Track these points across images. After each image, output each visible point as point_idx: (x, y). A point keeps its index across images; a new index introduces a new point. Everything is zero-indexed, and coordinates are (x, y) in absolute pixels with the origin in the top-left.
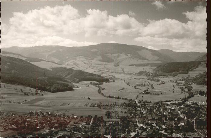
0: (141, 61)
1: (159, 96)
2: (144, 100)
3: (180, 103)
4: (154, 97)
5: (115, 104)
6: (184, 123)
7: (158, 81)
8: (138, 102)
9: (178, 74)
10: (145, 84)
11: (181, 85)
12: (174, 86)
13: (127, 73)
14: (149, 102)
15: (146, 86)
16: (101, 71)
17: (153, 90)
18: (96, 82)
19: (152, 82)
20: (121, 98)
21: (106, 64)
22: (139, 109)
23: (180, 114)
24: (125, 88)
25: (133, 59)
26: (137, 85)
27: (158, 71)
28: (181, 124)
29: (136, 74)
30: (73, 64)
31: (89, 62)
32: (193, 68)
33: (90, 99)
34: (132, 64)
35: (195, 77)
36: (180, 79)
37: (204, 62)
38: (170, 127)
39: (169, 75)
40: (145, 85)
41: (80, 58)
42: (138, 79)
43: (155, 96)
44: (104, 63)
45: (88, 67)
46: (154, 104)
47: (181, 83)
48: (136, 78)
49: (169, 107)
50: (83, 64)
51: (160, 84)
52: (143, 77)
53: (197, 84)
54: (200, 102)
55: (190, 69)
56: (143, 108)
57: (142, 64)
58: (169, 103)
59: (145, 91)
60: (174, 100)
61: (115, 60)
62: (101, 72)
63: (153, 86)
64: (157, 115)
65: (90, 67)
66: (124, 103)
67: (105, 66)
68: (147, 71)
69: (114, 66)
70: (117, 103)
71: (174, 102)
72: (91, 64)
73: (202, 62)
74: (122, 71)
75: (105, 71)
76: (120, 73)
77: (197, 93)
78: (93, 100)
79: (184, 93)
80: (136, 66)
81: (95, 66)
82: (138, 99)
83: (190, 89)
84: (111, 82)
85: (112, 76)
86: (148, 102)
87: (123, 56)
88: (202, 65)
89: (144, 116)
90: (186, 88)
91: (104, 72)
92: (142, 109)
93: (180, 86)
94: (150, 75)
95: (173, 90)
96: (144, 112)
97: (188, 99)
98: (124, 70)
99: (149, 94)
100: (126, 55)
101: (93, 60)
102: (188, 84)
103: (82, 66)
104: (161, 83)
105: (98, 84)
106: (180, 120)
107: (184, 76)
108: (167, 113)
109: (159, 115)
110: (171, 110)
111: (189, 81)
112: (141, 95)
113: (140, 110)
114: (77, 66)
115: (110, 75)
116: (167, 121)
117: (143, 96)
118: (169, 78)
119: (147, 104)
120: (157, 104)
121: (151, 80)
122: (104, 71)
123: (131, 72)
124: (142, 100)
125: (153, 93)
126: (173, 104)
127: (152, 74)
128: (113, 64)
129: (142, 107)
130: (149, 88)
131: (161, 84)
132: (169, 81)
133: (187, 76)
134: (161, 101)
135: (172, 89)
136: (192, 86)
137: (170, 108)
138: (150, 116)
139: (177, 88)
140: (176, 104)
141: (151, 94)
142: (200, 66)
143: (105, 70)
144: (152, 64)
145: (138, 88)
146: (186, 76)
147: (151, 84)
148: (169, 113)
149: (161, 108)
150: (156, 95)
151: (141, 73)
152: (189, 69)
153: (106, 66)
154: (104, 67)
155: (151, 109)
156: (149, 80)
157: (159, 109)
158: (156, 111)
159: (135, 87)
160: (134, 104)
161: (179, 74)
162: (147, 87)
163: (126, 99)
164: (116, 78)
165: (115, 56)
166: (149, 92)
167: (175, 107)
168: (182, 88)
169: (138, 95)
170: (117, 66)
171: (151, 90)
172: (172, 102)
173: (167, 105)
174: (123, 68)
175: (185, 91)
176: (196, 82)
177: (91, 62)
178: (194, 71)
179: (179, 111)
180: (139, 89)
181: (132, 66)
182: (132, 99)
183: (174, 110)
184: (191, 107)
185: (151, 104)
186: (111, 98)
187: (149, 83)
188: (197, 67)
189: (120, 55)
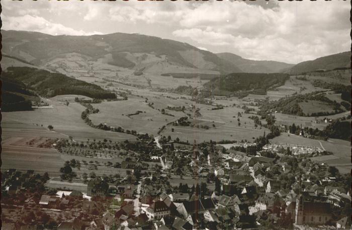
0: (184, 68)
1: (207, 131)
2: (174, 138)
3: (252, 147)
4: (196, 132)
5: (103, 144)
6: (267, 204)
7: (211, 103)
8: (160, 142)
9: (248, 95)
10: (184, 107)
11: (253, 113)
12: (239, 114)
13: (156, 87)
14: (186, 141)
15: (185, 111)
16: (107, 80)
17: (199, 119)
18: (87, 98)
19: (198, 106)
20: (125, 131)
21: (119, 71)
22: (155, 158)
23: (253, 174)
24: (142, 112)
25: (171, 64)
26: (169, 108)
27: (213, 87)
28: (257, 205)
29: (171, 91)
30: (57, 66)
31: (89, 64)
32: (275, 85)
33: (54, 129)
34: (167, 73)
35: (279, 100)
36: (251, 102)
37: (295, 76)
38: (226, 217)
39: (232, 94)
40: (183, 109)
41: (73, 56)
42: (174, 99)
43: (200, 130)
44: (117, 68)
45: (84, 73)
46: (194, 148)
47: (254, 110)
48: (170, 97)
49: (227, 155)
50: (77, 67)
51: (213, 109)
52: (185, 96)
53: (283, 113)
54: (294, 148)
55: (270, 86)
56: (166, 155)
57: (185, 74)
58: (227, 147)
59: (181, 119)
60: (240, 141)
61: (136, 64)
62: (108, 83)
63: (199, 111)
64: (195, 175)
65: (88, 73)
66: (127, 142)
67: (117, 74)
68: (193, 87)
69: (134, 75)
70: (108, 142)
71: (238, 146)
72: (92, 68)
73: (292, 75)
74: (148, 85)
75: (115, 82)
76: (143, 87)
77: (286, 129)
78: (59, 132)
79: (261, 128)
80: (174, 77)
81: (99, 72)
82: (161, 133)
83: (271, 121)
84: (121, 100)
85: (127, 91)
86: (181, 143)
87: (152, 58)
88: (291, 81)
89: (162, 178)
90: (263, 118)
91: (113, 83)
92: (163, 159)
93: (251, 115)
94: (198, 93)
95: (239, 120)
96: (165, 167)
97: (270, 140)
98: (152, 83)
99: (188, 125)
100: (158, 56)
101: (96, 61)
102: (267, 112)
103: (75, 71)
104: (216, 107)
105: (90, 101)
106: (255, 194)
107: (259, 99)
108: (222, 172)
109: (201, 176)
110: (231, 163)
111: (268, 107)
112: (171, 127)
113: (158, 161)
114: (65, 70)
115: (122, 89)
116: (221, 197)
117: (173, 130)
118: (231, 100)
119: (179, 148)
120: (200, 148)
121: (198, 102)
122: (113, 81)
123: (163, 87)
124: (170, 138)
125: (196, 125)
126: (237, 149)
127: (200, 91)
128: (133, 71)
129: (165, 152)
130: (190, 115)
131: (215, 109)
132: (230, 106)
133: (264, 99)
134: (211, 141)
135: (237, 119)
136: (274, 116)
137: (230, 158)
138: (179, 177)
139: (245, 118)
140: (243, 150)
141: (192, 126)
142: (287, 82)
143: (115, 80)
144: (202, 74)
145: (169, 113)
146: (262, 98)
147: (196, 108)
148: (226, 170)
149: (209, 158)
150: (204, 129)
151: (181, 90)
152: (268, 87)
153: (119, 73)
154: (115, 75)
155: (186, 159)
156: (193, 101)
157: (203, 160)
158: (195, 165)
159: (163, 110)
160: (149, 145)
161: (250, 95)
162: (187, 112)
163: (135, 132)
164: (133, 95)
165: (138, 58)
166: (190, 123)
167: (241, 157)
168: (257, 117)
169: (164, 127)
170: (139, 75)
171: (194, 118)
172: (235, 145)
173: (224, 151)
174: (150, 79)
175: (261, 124)
176: (282, 110)
177: (92, 64)
178: (277, 90)
179: (250, 168)
180: (171, 115)
181: (166, 77)
182: (147, 134)
183: (239, 164)
184: (278, 158)
185: (186, 146)
186: (102, 129)
187: (192, 106)
188: (283, 84)
189: (147, 56)
